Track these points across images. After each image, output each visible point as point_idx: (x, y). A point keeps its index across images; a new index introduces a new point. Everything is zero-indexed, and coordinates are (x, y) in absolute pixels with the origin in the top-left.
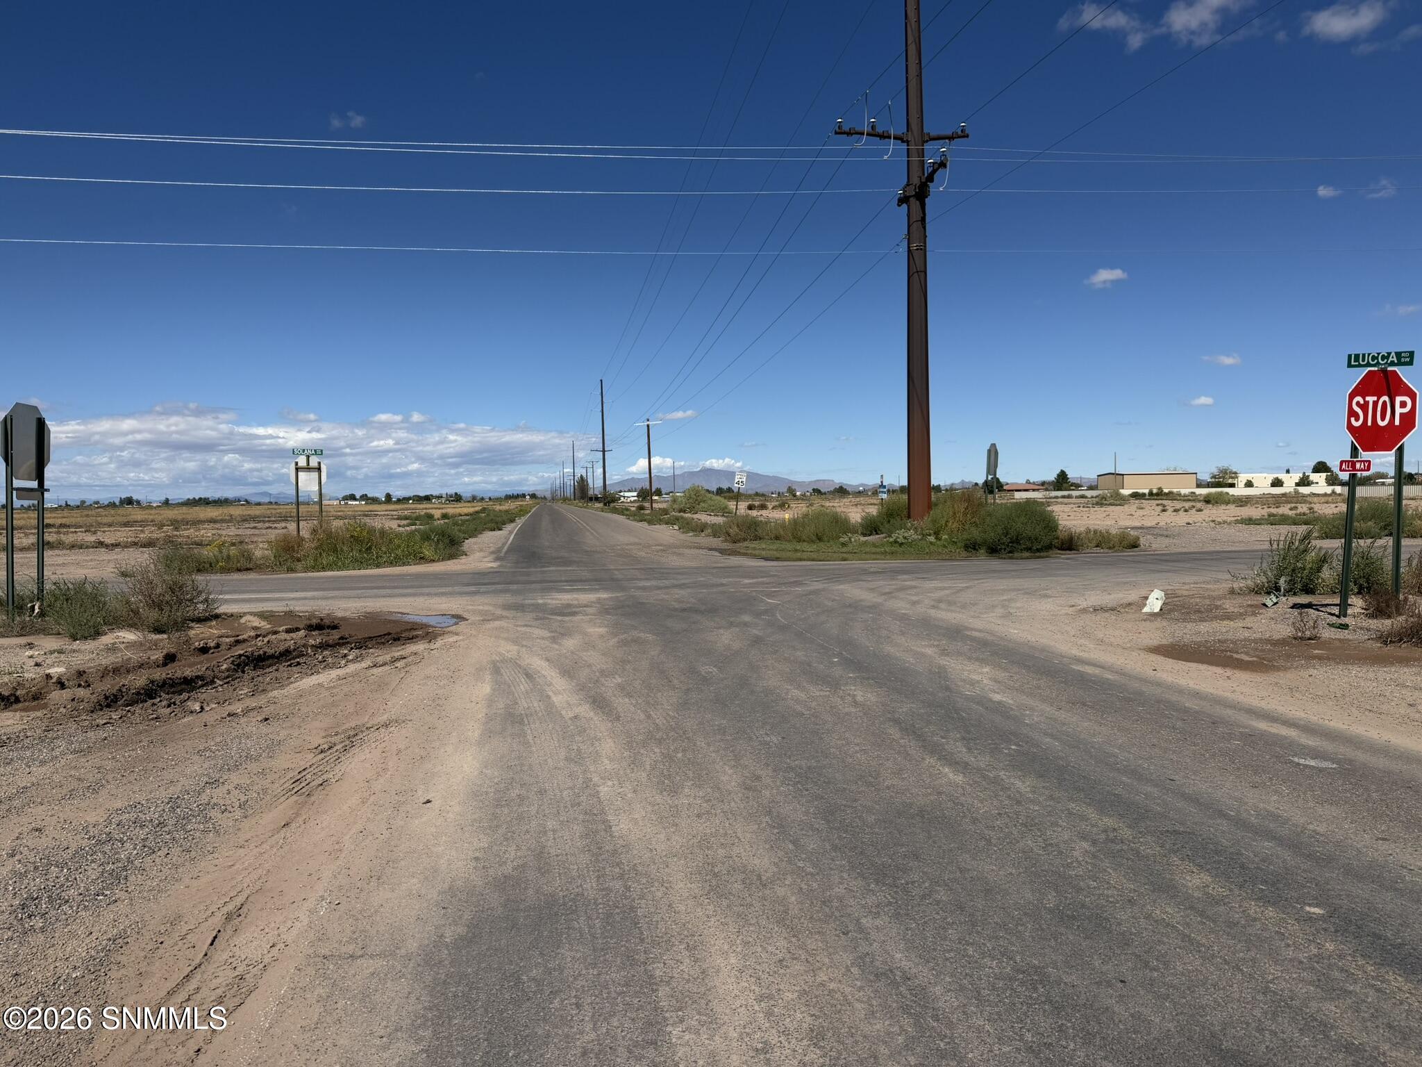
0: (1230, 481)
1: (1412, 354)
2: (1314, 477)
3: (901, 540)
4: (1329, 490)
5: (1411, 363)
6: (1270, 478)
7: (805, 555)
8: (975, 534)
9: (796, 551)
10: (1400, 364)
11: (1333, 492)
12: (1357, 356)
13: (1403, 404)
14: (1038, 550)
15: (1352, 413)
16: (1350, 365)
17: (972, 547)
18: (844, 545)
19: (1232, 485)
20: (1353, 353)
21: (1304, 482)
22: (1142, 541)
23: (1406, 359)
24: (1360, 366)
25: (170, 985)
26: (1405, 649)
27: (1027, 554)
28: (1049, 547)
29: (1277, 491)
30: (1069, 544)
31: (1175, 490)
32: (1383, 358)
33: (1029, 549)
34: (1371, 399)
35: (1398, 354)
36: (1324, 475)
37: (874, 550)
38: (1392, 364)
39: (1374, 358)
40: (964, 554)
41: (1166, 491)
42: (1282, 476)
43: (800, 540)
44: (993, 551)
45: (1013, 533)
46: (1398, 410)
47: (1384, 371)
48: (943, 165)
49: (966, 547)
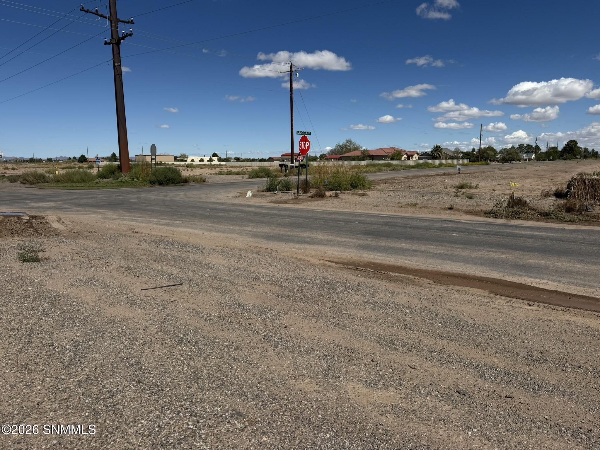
0: (185, 159)
1: (311, 133)
2: (214, 158)
3: (124, 181)
4: (219, 163)
5: (310, 135)
6: (199, 158)
7: (79, 188)
8: (154, 178)
9: (74, 186)
10: (308, 135)
11: (220, 164)
12: (299, 132)
13: (308, 144)
14: (176, 183)
15: (300, 146)
16: (297, 134)
17: (152, 183)
18: (97, 183)
19: (186, 161)
21: (211, 160)
22: (207, 180)
23: (309, 134)
24: (299, 134)
27: (173, 185)
28: (179, 182)
29: (202, 163)
30: (186, 181)
31: (166, 162)
32: (305, 133)
33: (173, 183)
34: (303, 142)
35: (308, 132)
36: (217, 158)
37: (112, 185)
38: (306, 134)
39: (302, 133)
40: (150, 185)
41: (163, 162)
42: (203, 158)
43: (73, 182)
44: (161, 184)
45: (168, 177)
46: (307, 145)
47: (305, 136)
48: (130, 35)
49: (151, 183)
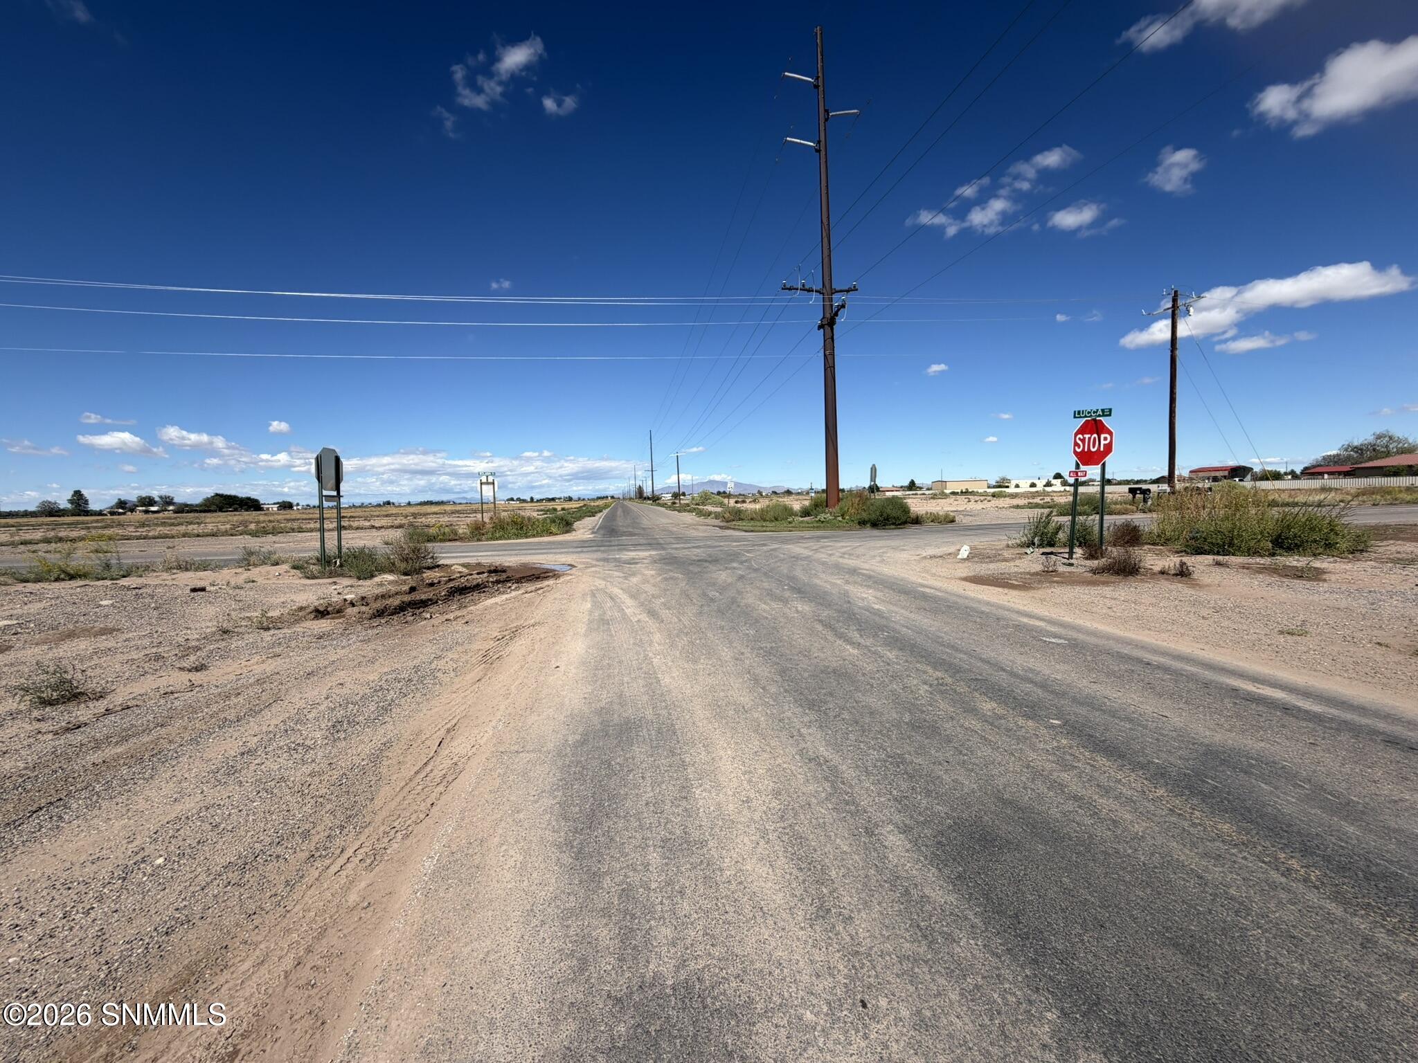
0: (1007, 484)
1: (1110, 410)
2: (1054, 482)
3: (822, 520)
4: (1062, 489)
5: (1110, 415)
6: (1029, 482)
7: (768, 529)
8: (865, 516)
9: (763, 526)
10: (1104, 415)
11: (1065, 490)
12: (1079, 412)
13: (1105, 439)
14: (899, 524)
15: (1076, 444)
16: (1075, 417)
17: (862, 523)
18: (790, 523)
19: (1007, 487)
20: (1077, 410)
21: (1049, 484)
22: (957, 519)
23: (1107, 413)
24: (1081, 417)
25: (416, 768)
26: (1105, 577)
27: (893, 527)
28: (905, 523)
29: (1033, 489)
30: (917, 521)
31: (975, 490)
32: (1094, 412)
33: (893, 524)
34: (1087, 436)
35: (1103, 410)
36: (1059, 480)
37: (807, 525)
38: (1099, 416)
39: (1089, 413)
40: (858, 527)
41: (970, 490)
42: (1036, 481)
43: (765, 520)
44: (875, 525)
45: (885, 515)
46: (1103, 442)
47: (1095, 420)
48: (843, 306)
49: (859, 523)
